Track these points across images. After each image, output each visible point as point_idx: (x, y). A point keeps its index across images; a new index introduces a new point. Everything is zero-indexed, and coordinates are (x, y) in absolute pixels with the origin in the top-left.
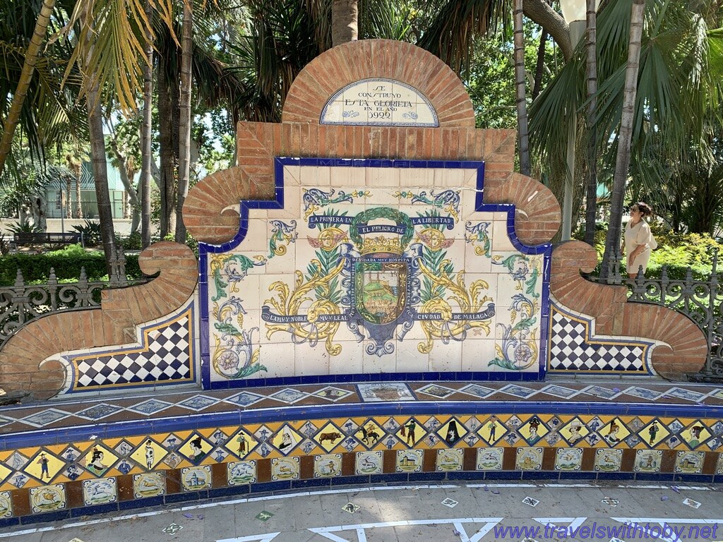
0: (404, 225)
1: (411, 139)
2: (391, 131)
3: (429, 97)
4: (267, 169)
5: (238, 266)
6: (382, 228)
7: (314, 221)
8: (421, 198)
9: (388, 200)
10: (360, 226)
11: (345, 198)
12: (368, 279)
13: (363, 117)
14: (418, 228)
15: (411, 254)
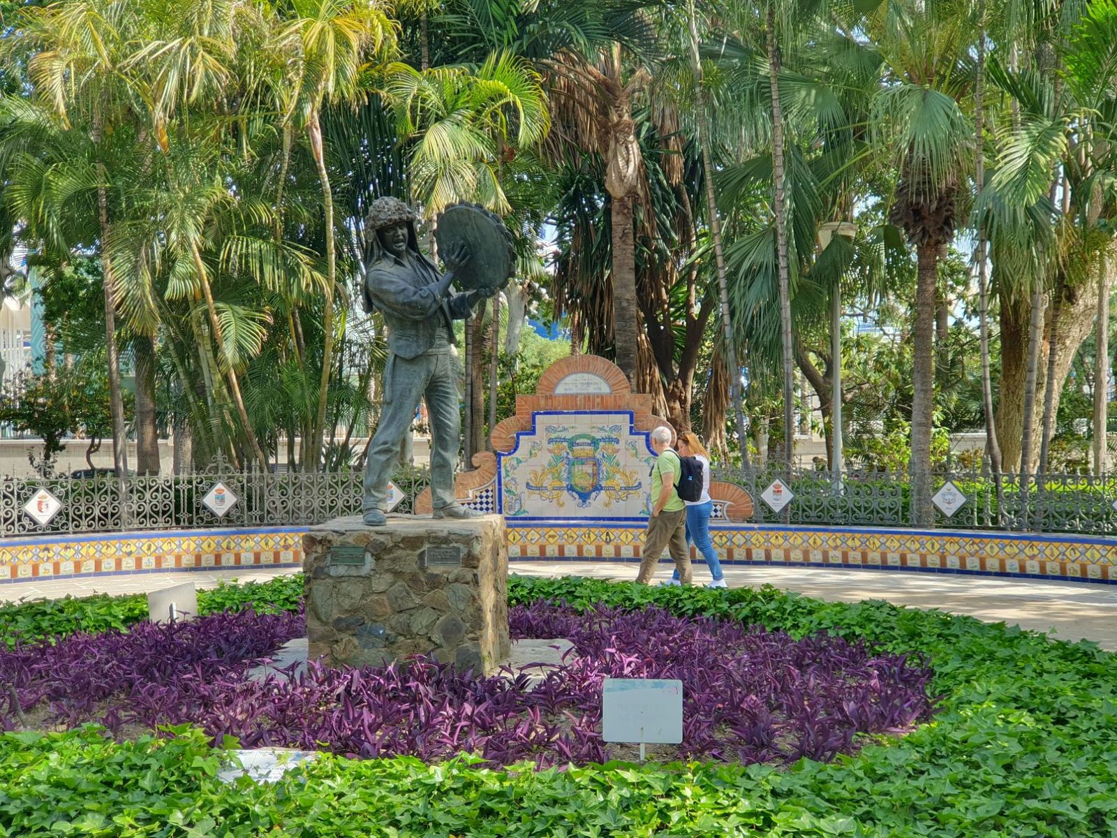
0: (595, 442)
1: (598, 400)
2: (588, 397)
3: (606, 380)
4: (528, 417)
5: (515, 462)
6: (583, 444)
7: (550, 441)
8: (602, 429)
9: (587, 431)
10: (572, 443)
11: (565, 429)
12: (577, 469)
13: (574, 391)
14: (601, 444)
15: (598, 456)
